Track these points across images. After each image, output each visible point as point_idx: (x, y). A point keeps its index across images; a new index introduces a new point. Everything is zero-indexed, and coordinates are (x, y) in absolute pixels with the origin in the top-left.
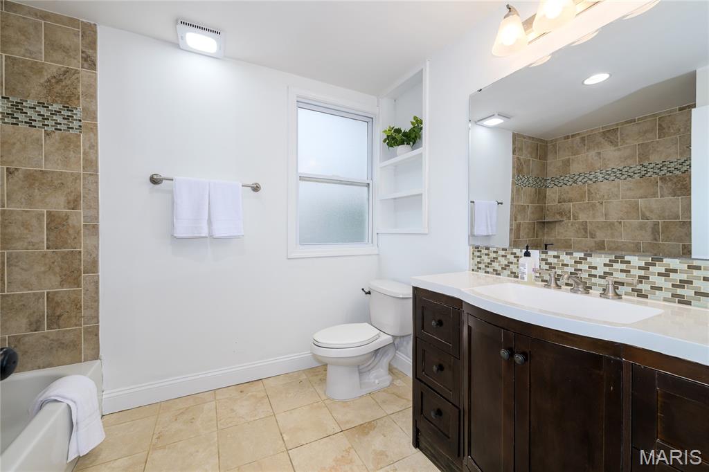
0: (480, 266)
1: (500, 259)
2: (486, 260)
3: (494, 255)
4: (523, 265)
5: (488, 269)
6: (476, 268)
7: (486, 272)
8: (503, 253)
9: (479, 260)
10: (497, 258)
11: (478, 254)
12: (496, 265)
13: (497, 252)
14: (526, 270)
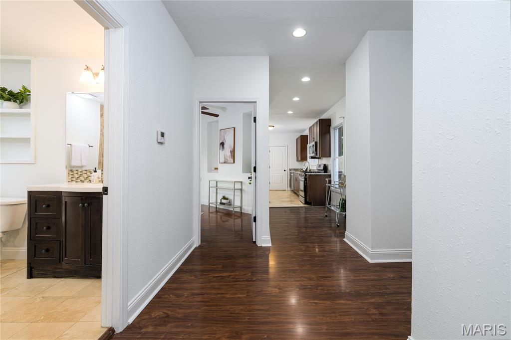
0: (73, 179)
1: (84, 175)
2: (76, 176)
3: (81, 173)
4: (94, 176)
5: (77, 180)
6: (70, 180)
7: (76, 182)
8: (85, 172)
9: (72, 176)
10: (82, 175)
11: (72, 173)
12: (82, 178)
13: (82, 172)
14: (95, 179)
